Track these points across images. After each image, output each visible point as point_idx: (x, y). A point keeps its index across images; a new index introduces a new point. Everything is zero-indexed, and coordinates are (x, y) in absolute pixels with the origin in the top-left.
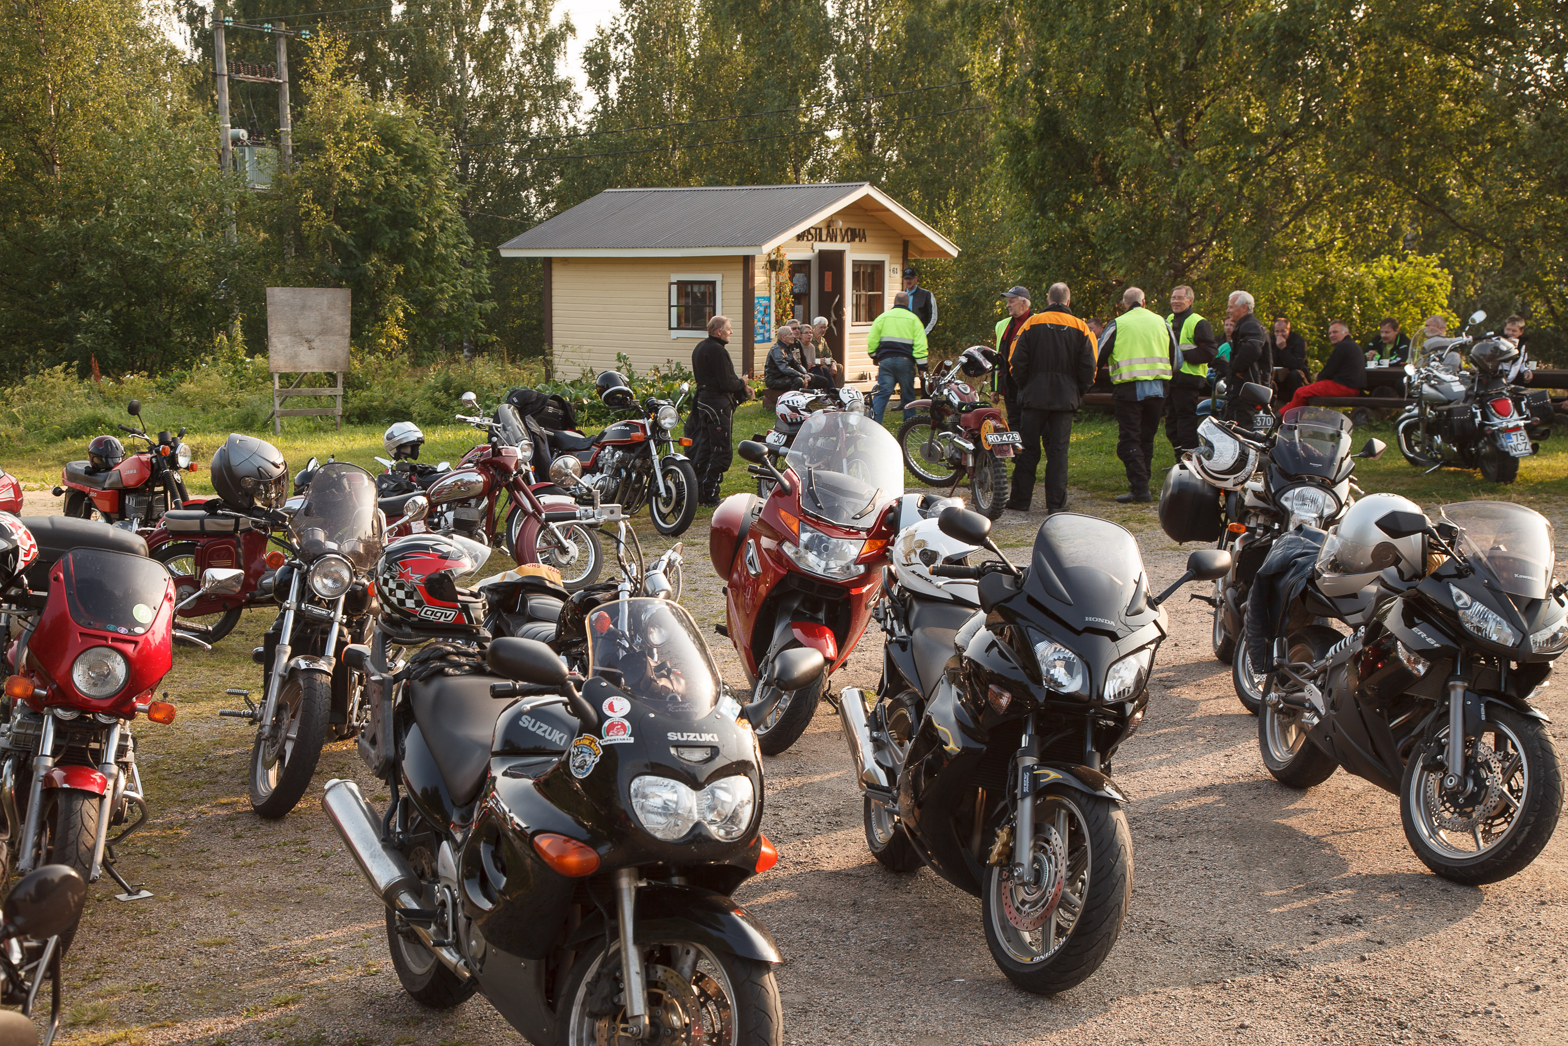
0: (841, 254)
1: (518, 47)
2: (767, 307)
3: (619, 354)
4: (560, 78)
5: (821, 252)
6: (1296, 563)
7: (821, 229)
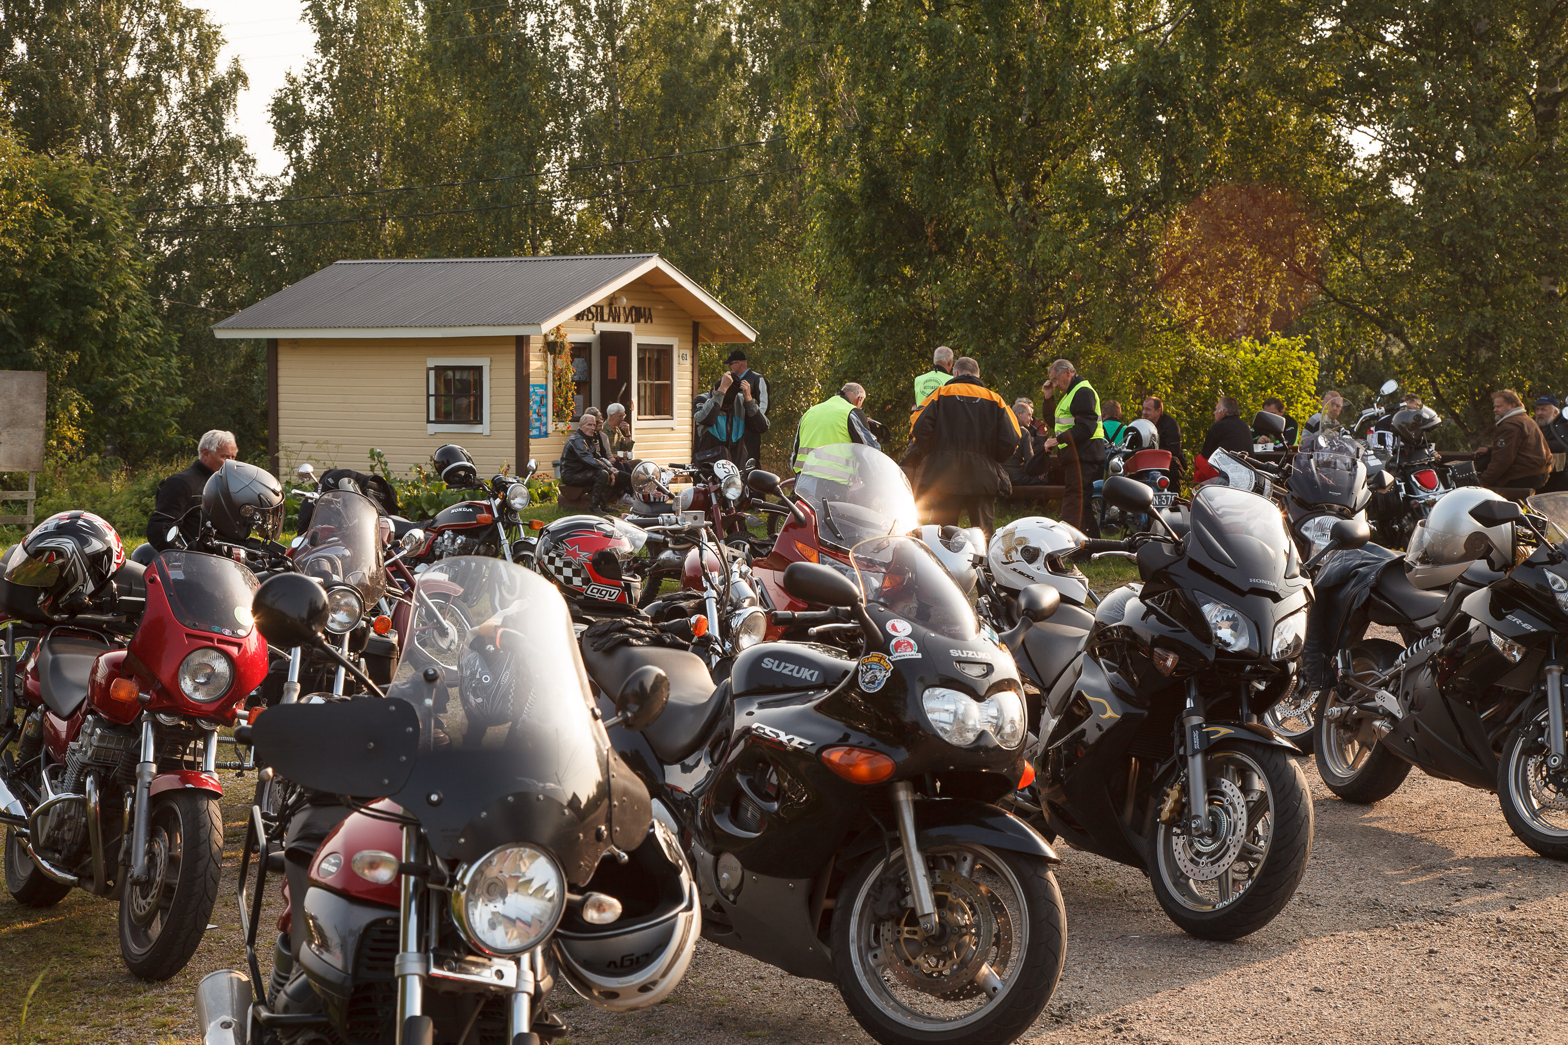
0: (627, 336)
1: (175, 99)
2: (544, 397)
3: (372, 451)
4: (232, 135)
5: (603, 334)
6: (1357, 573)
7: (602, 308)
